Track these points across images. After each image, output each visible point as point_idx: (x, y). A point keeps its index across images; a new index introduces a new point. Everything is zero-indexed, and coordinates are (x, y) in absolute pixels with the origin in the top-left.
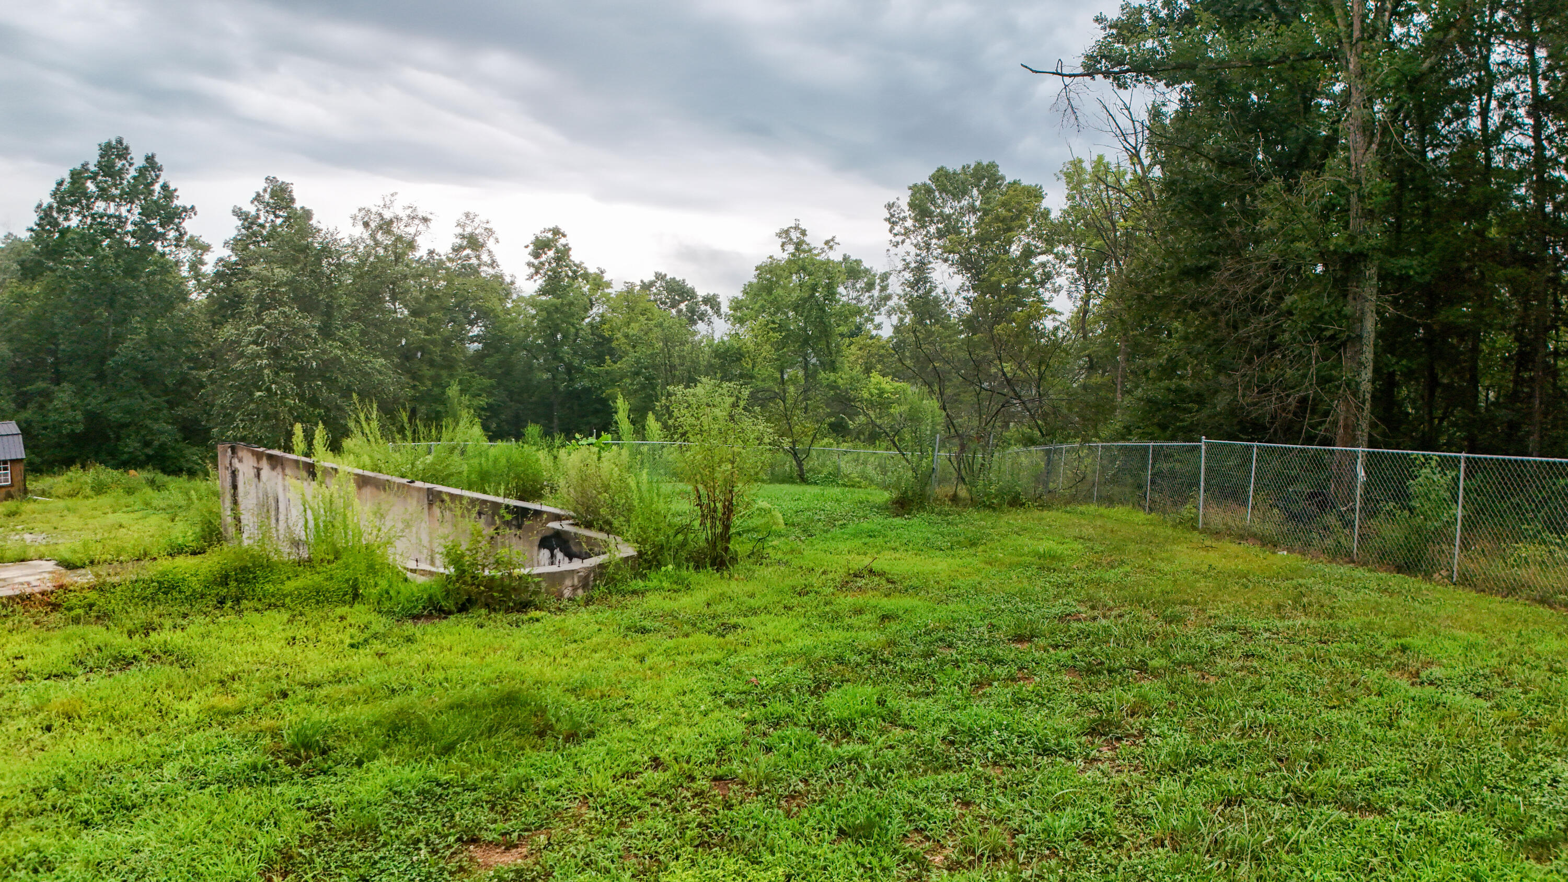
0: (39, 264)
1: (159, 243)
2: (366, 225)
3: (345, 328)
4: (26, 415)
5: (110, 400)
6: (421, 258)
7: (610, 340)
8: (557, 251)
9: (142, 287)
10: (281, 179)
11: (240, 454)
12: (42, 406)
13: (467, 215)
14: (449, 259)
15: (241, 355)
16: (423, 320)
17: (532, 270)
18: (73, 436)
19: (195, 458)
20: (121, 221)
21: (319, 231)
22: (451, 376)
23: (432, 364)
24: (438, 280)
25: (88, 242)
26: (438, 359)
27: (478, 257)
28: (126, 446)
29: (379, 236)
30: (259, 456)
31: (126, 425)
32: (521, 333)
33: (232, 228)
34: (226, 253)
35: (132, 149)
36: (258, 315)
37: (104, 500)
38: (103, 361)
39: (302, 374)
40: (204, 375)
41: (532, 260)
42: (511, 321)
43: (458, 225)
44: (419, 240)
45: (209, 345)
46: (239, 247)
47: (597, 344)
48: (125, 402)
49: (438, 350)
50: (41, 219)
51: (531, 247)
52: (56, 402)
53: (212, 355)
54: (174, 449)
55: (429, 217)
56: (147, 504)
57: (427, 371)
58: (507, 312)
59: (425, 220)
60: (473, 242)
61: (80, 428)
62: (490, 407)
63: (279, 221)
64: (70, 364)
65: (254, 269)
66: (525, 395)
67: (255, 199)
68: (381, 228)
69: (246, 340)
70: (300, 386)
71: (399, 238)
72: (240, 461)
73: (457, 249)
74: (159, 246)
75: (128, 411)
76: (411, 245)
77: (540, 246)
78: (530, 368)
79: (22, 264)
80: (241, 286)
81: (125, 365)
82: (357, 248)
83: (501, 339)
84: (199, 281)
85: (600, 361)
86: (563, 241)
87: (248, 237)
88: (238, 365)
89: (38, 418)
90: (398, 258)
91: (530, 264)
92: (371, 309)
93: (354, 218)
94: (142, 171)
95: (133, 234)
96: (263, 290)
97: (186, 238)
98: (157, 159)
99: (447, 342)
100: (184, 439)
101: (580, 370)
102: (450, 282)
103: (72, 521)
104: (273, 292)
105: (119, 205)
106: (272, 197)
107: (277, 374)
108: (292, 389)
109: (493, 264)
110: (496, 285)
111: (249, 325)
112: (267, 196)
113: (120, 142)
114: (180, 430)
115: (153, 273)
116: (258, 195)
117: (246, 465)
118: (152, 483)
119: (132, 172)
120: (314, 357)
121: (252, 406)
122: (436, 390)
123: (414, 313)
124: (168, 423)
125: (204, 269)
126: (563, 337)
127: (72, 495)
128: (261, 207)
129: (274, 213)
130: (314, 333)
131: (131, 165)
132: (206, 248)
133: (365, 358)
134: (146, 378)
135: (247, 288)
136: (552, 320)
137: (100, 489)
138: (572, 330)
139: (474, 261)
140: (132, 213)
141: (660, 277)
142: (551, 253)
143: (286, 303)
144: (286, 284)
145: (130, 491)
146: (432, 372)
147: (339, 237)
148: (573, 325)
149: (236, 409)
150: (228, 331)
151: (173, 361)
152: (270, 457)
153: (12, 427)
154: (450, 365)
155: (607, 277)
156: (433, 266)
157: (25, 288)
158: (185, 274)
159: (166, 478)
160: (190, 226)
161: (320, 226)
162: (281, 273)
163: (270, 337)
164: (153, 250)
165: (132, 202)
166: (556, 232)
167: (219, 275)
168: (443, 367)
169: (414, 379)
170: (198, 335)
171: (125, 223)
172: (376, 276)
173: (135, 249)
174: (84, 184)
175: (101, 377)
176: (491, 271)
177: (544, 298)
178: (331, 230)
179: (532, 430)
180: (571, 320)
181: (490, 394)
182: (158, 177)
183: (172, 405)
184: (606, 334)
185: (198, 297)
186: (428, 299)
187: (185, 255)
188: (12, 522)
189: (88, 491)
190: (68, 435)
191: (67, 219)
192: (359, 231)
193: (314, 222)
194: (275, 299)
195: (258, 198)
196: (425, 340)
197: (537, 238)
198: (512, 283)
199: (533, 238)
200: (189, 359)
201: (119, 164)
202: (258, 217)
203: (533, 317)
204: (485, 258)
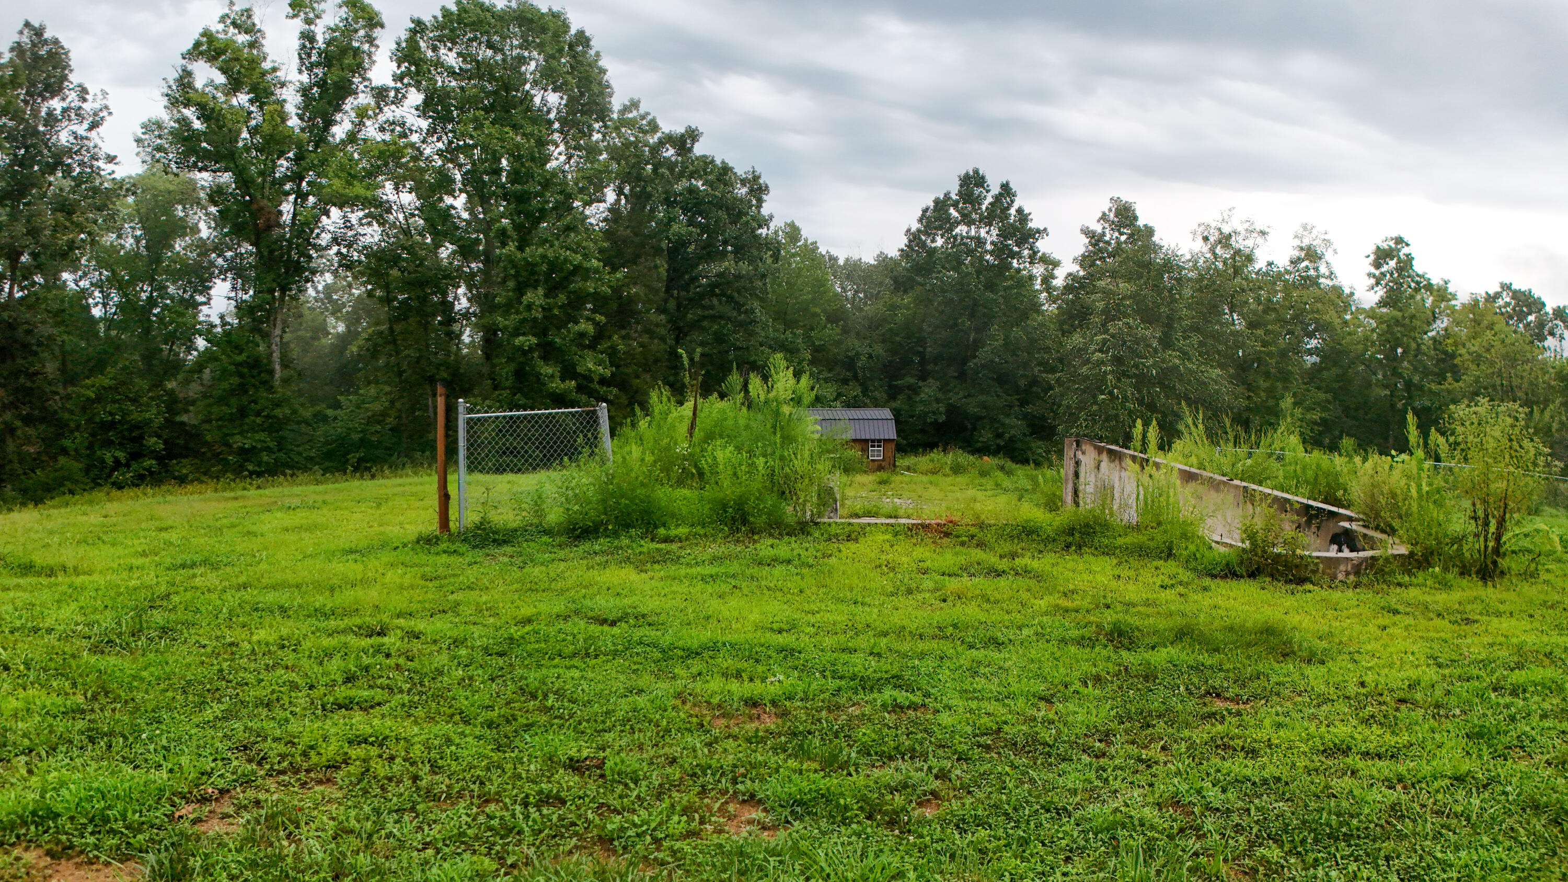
0: (911, 280)
1: (1015, 261)
2: (1206, 239)
3: (1185, 339)
4: (897, 404)
5: (969, 396)
6: (1260, 270)
7: (1453, 356)
8: (1399, 261)
9: (1001, 300)
10: (1124, 199)
11: (1084, 447)
12: (909, 398)
13: (1305, 228)
14: (1288, 272)
15: (1088, 361)
16: (1260, 332)
17: (1373, 281)
18: (935, 424)
19: (1040, 451)
20: (980, 242)
21: (1161, 247)
22: (1286, 389)
23: (1267, 375)
24: (1276, 292)
25: (954, 261)
26: (1273, 371)
27: (1316, 269)
28: (981, 436)
29: (1219, 250)
30: (1100, 450)
31: (982, 418)
32: (1360, 347)
33: (1081, 245)
34: (1075, 268)
35: (988, 178)
36: (1104, 325)
37: (961, 479)
38: (964, 361)
39: (1142, 380)
40: (1051, 378)
41: (1373, 270)
42: (1350, 334)
43: (1296, 237)
44: (1258, 253)
45: (1058, 352)
46: (1088, 262)
47: (1439, 361)
48: (982, 398)
49: (1273, 361)
50: (910, 241)
51: (1372, 257)
52: (922, 395)
53: (1061, 360)
54: (1021, 441)
55: (1267, 230)
56: (997, 485)
57: (1263, 384)
58: (1346, 323)
59: (1263, 233)
60: (1312, 255)
61: (942, 418)
62: (1324, 422)
63: (1123, 238)
64: (936, 364)
65: (1101, 283)
66: (1361, 412)
67: (1101, 218)
68: (1220, 242)
69: (1093, 347)
70: (1139, 391)
71: (1238, 252)
72: (1083, 453)
73: (1295, 262)
74: (1015, 263)
75: (983, 406)
76: (1250, 259)
77: (1381, 256)
78: (1369, 385)
79: (895, 280)
80: (1089, 299)
81: (983, 366)
82: (1197, 262)
83: (1340, 352)
84: (1049, 293)
85: (1441, 378)
86: (1405, 250)
87: (1095, 253)
88: (1084, 370)
89: (906, 407)
90: (1237, 271)
91: (1370, 275)
92: (1210, 322)
93: (1194, 233)
94: (998, 198)
95: (992, 253)
96: (1109, 303)
97: (1040, 254)
98: (1011, 185)
99: (1283, 354)
100: (1031, 434)
101: (1420, 388)
102: (1288, 296)
103: (934, 492)
104: (1117, 305)
105: (979, 228)
106: (1116, 216)
107: (1119, 380)
108: (1133, 394)
109: (1331, 276)
110: (1333, 297)
111: (1096, 335)
112: (1112, 215)
113: (976, 172)
114: (1028, 426)
115: (1010, 288)
116: (1104, 214)
117: (1088, 457)
118: (1002, 468)
119: (989, 199)
120: (1154, 365)
121: (1095, 408)
122: (1271, 402)
123: (1252, 325)
124: (1018, 419)
125: (1054, 282)
126: (1404, 352)
127: (934, 472)
128: (1107, 225)
129: (1119, 231)
130: (1155, 344)
131: (988, 191)
132: (1056, 264)
133: (1203, 368)
134: (1002, 379)
135: (1094, 301)
136: (1392, 334)
137: (957, 470)
138: (1413, 345)
139: (1312, 273)
140: (990, 235)
141: (1506, 287)
142: (1392, 263)
143: (1129, 315)
144: (1130, 297)
145: (983, 474)
146: (1267, 385)
147: (1179, 253)
148: (1414, 339)
149: (1081, 409)
150: (1077, 339)
151: (1025, 365)
152: (1110, 452)
153: (886, 413)
154: (1285, 377)
155: (1451, 289)
156: (1272, 278)
157: (897, 300)
158: (1038, 287)
159: (1014, 466)
160: (1042, 246)
161: (1162, 243)
162: (1124, 287)
163: (1114, 347)
164: (1009, 267)
165: (991, 225)
166: (1399, 241)
167: (1068, 289)
168: (1278, 379)
169: (1249, 390)
170: (1049, 343)
171: (985, 243)
172: (1215, 290)
173: (993, 265)
174: (947, 210)
175: (962, 376)
176: (1330, 283)
177: (1384, 310)
178: (1172, 247)
179: (1347, 442)
180: (1412, 334)
181: (1324, 409)
182: (1012, 202)
183: (1023, 403)
184: (1450, 349)
185: (1049, 308)
186: (1265, 312)
187: (1038, 270)
188: (883, 488)
189: (947, 470)
190: (931, 423)
191: (933, 241)
192: (1199, 246)
193: (1156, 239)
194: (1119, 311)
195: (1104, 217)
196: (1261, 352)
197: (1378, 248)
198: (1352, 294)
199: (1374, 248)
200: (1040, 364)
201: (977, 191)
202: (1104, 234)
203: (1373, 330)
204: (1323, 270)
